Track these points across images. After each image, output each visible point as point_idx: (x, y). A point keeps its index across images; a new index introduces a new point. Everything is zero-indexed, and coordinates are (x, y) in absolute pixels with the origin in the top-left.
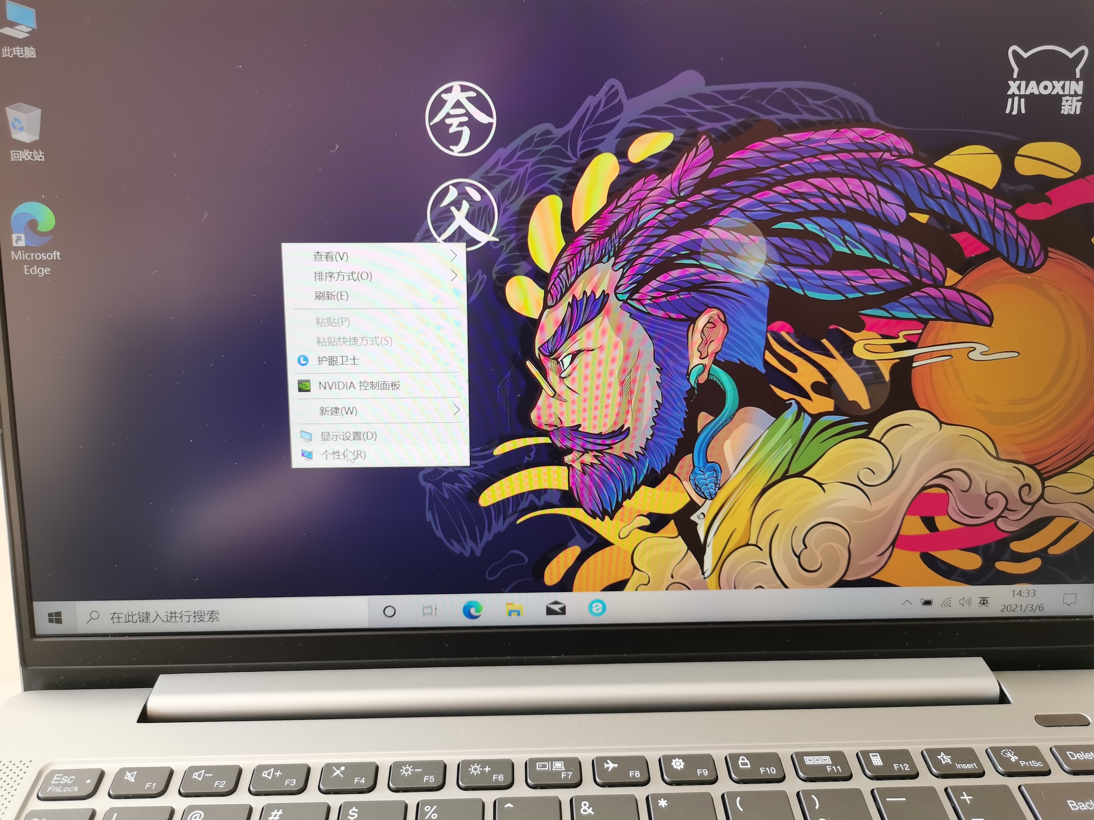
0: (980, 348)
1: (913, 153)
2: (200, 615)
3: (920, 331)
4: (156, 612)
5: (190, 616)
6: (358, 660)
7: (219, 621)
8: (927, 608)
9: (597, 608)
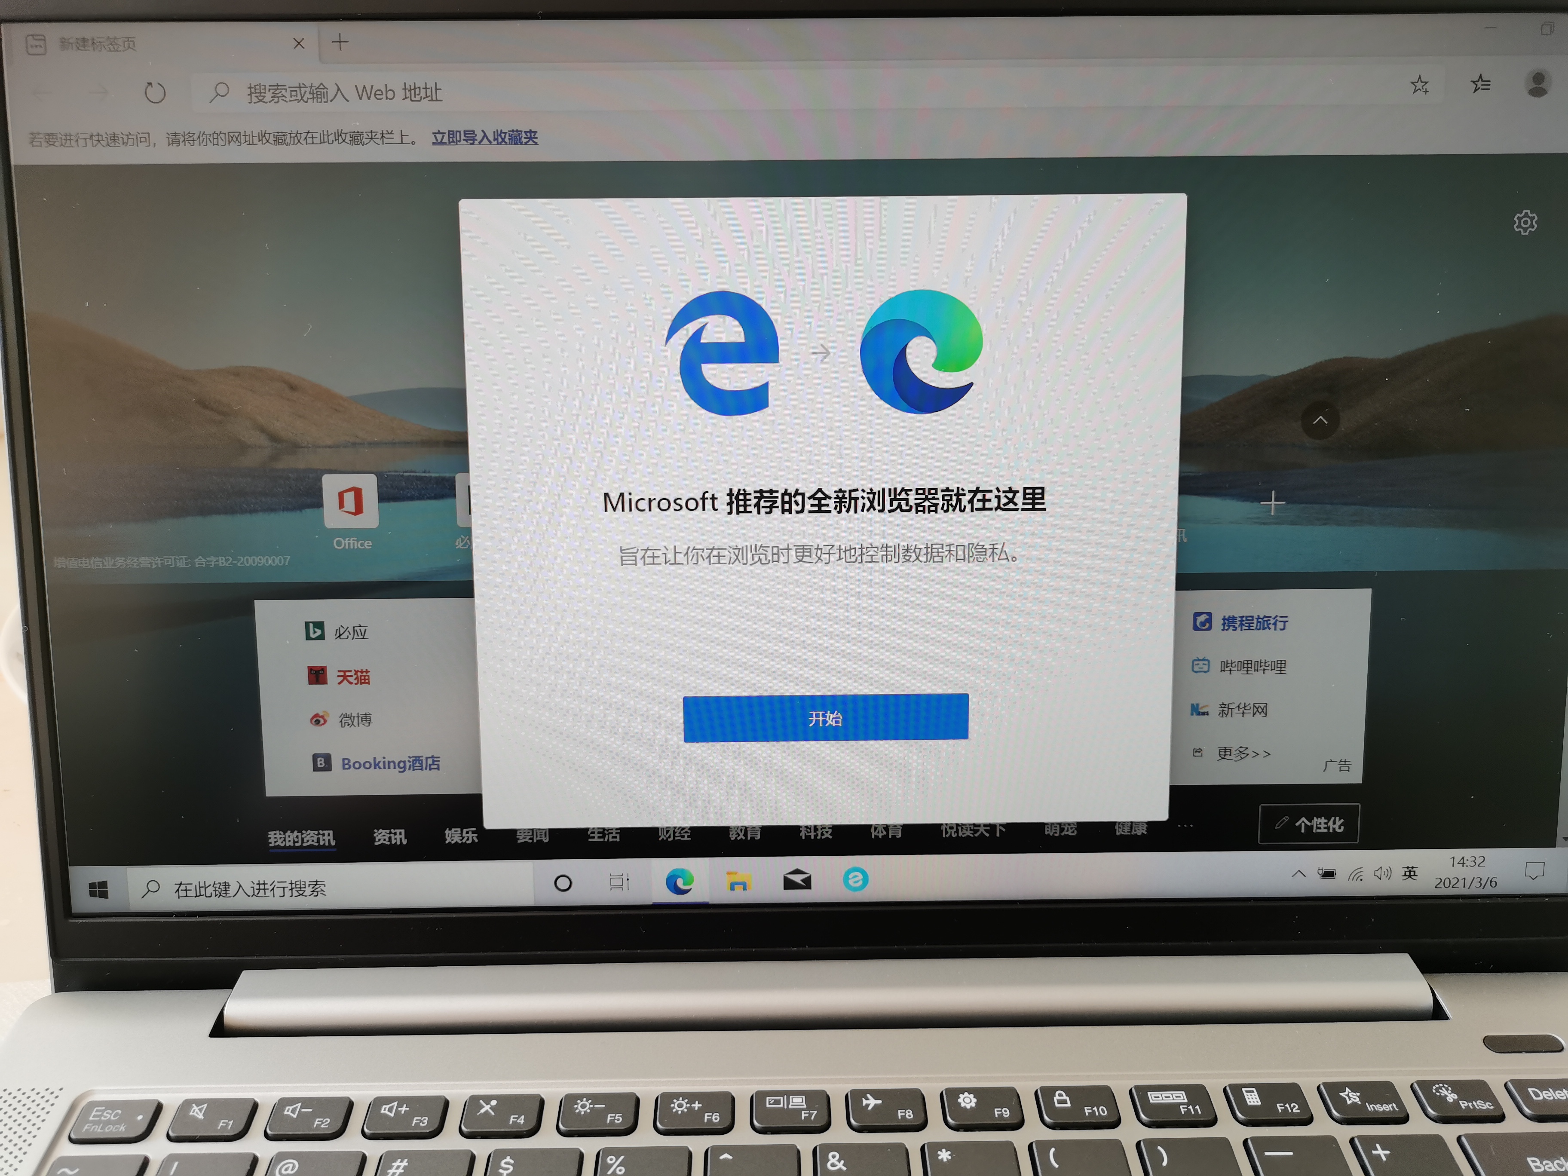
2: (299, 886)
4: (238, 882)
5: (285, 889)
6: (519, 951)
7: (325, 895)
8: (1328, 881)
9: (855, 879)
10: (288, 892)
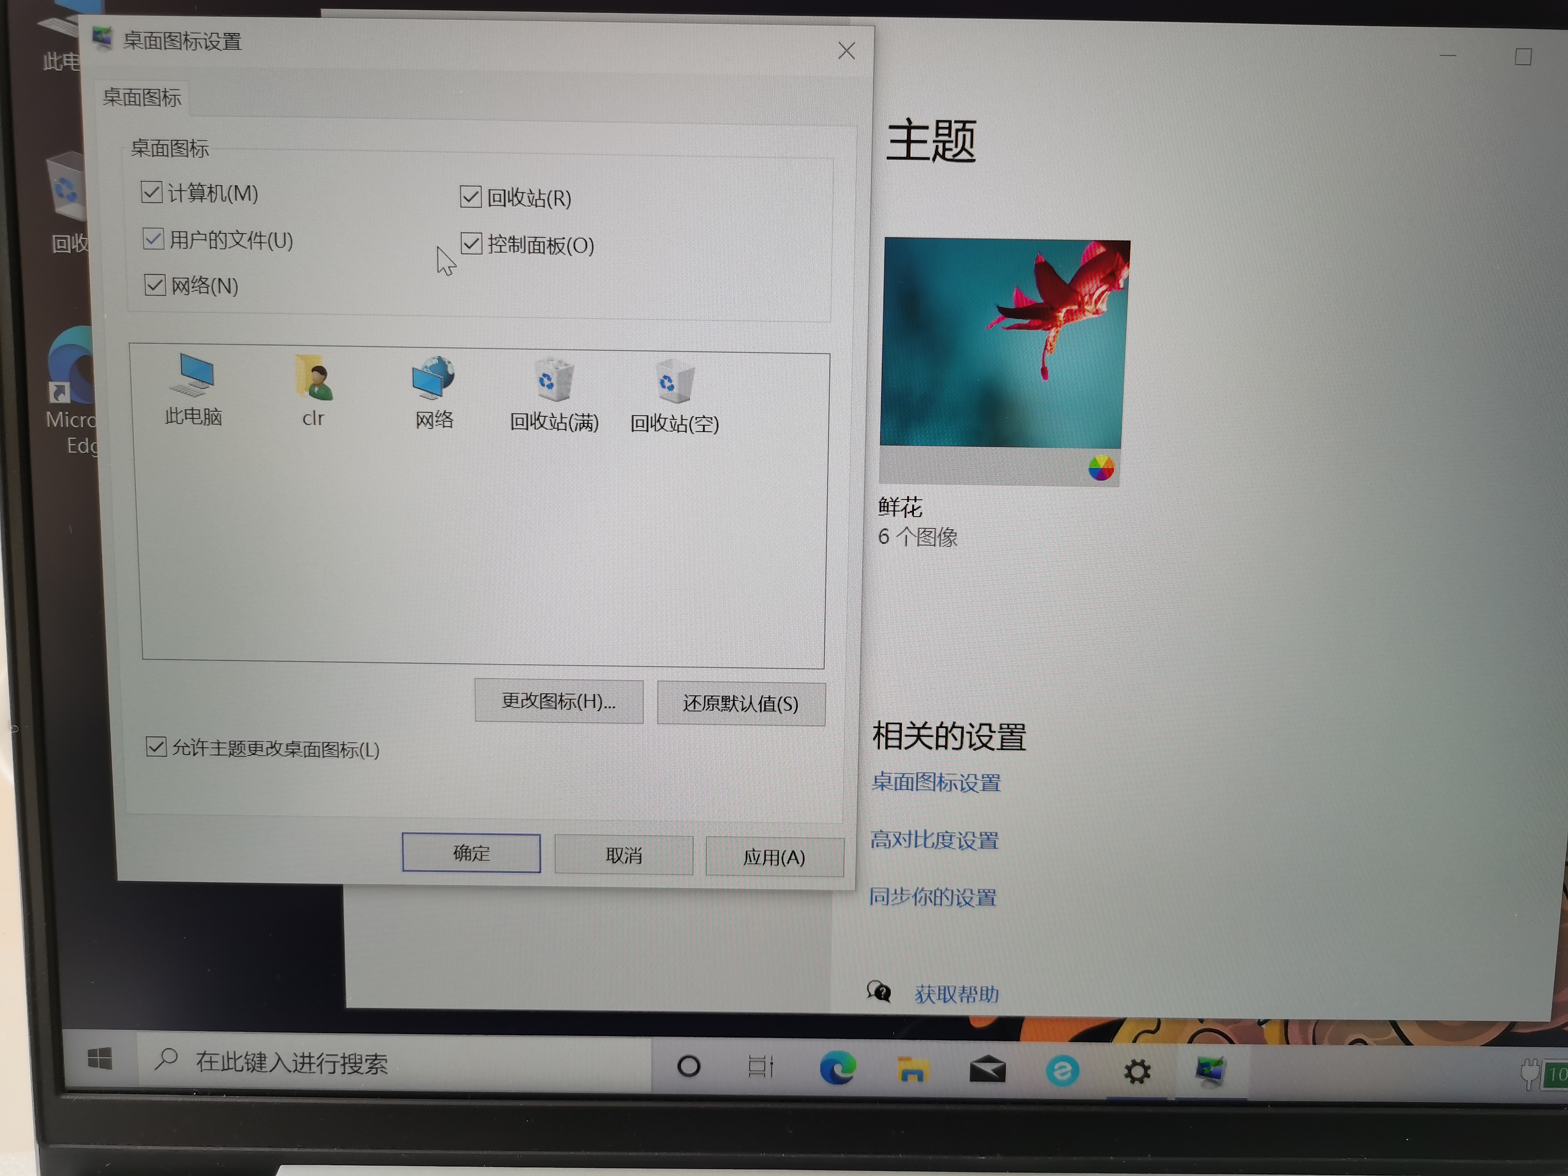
2: (353, 1061)
4: (276, 1053)
5: (336, 1064)
6: (630, 1151)
7: (387, 1073)
9: (1064, 1070)
10: (339, 1069)
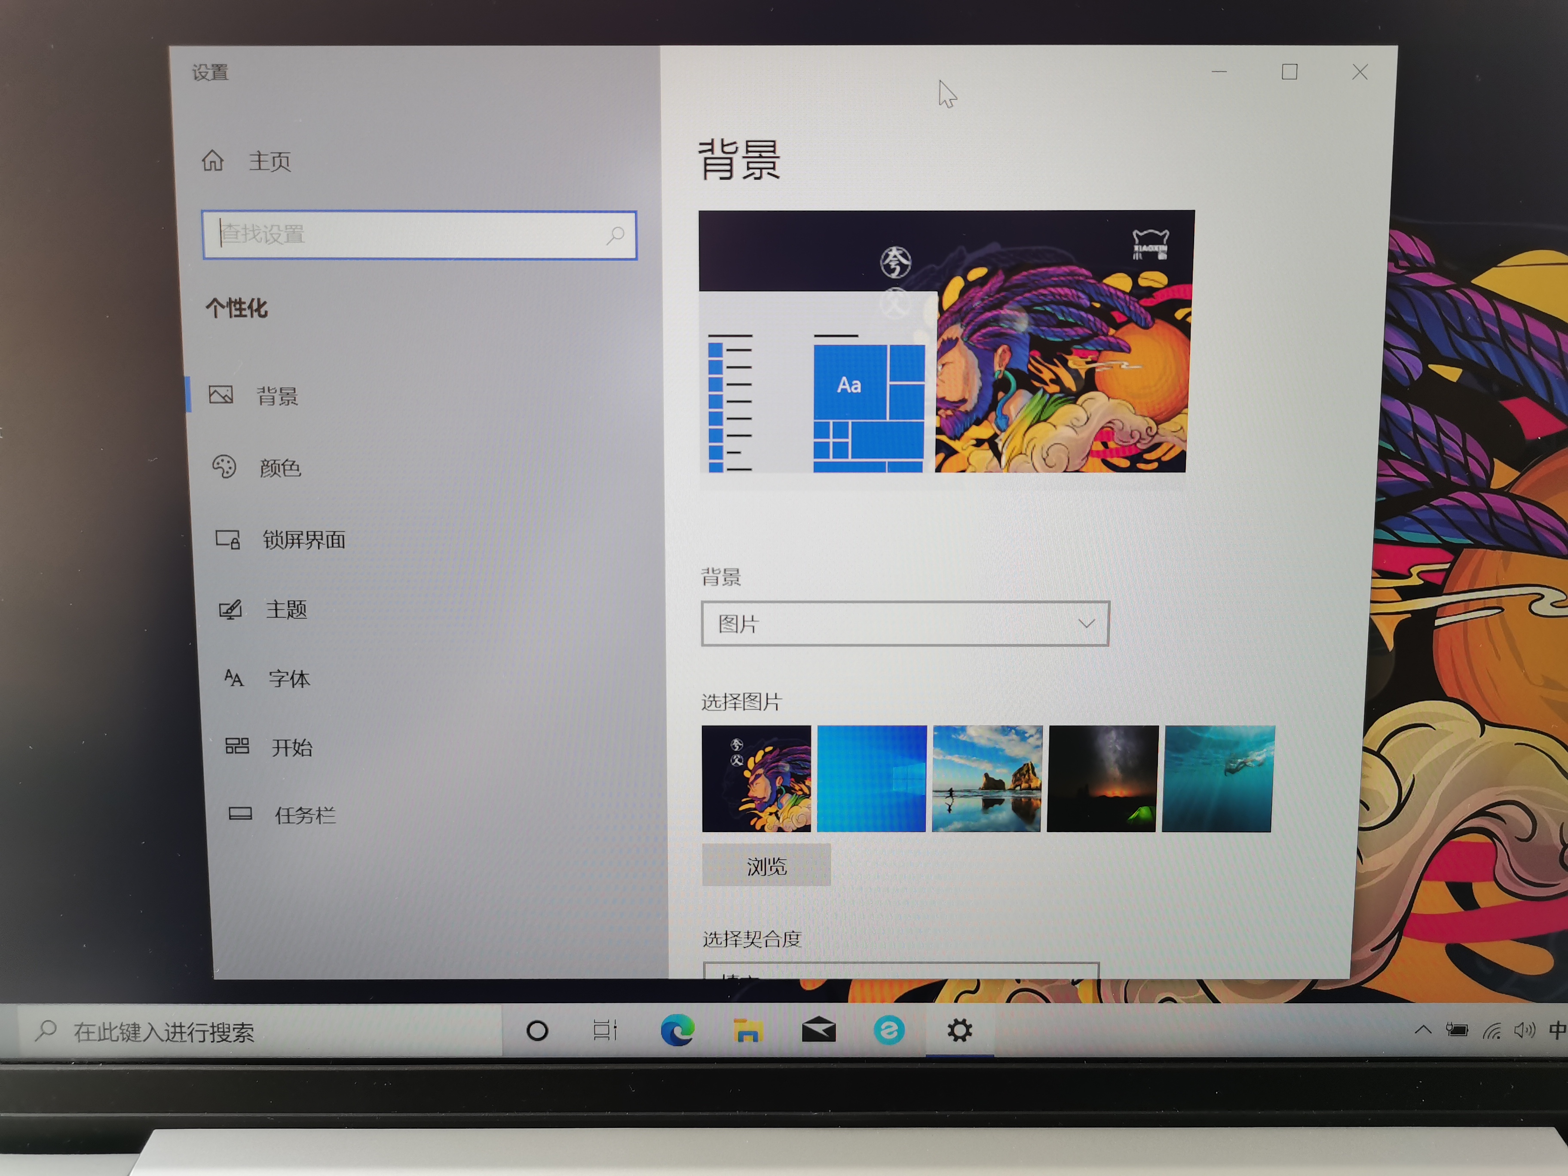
0: (1551, 595)
1: (1434, 263)
2: (222, 1030)
3: (1447, 566)
4: (149, 1023)
5: (206, 1032)
6: (484, 1112)
7: (253, 1041)
8: (1458, 1039)
9: (889, 1030)
10: (209, 1037)
